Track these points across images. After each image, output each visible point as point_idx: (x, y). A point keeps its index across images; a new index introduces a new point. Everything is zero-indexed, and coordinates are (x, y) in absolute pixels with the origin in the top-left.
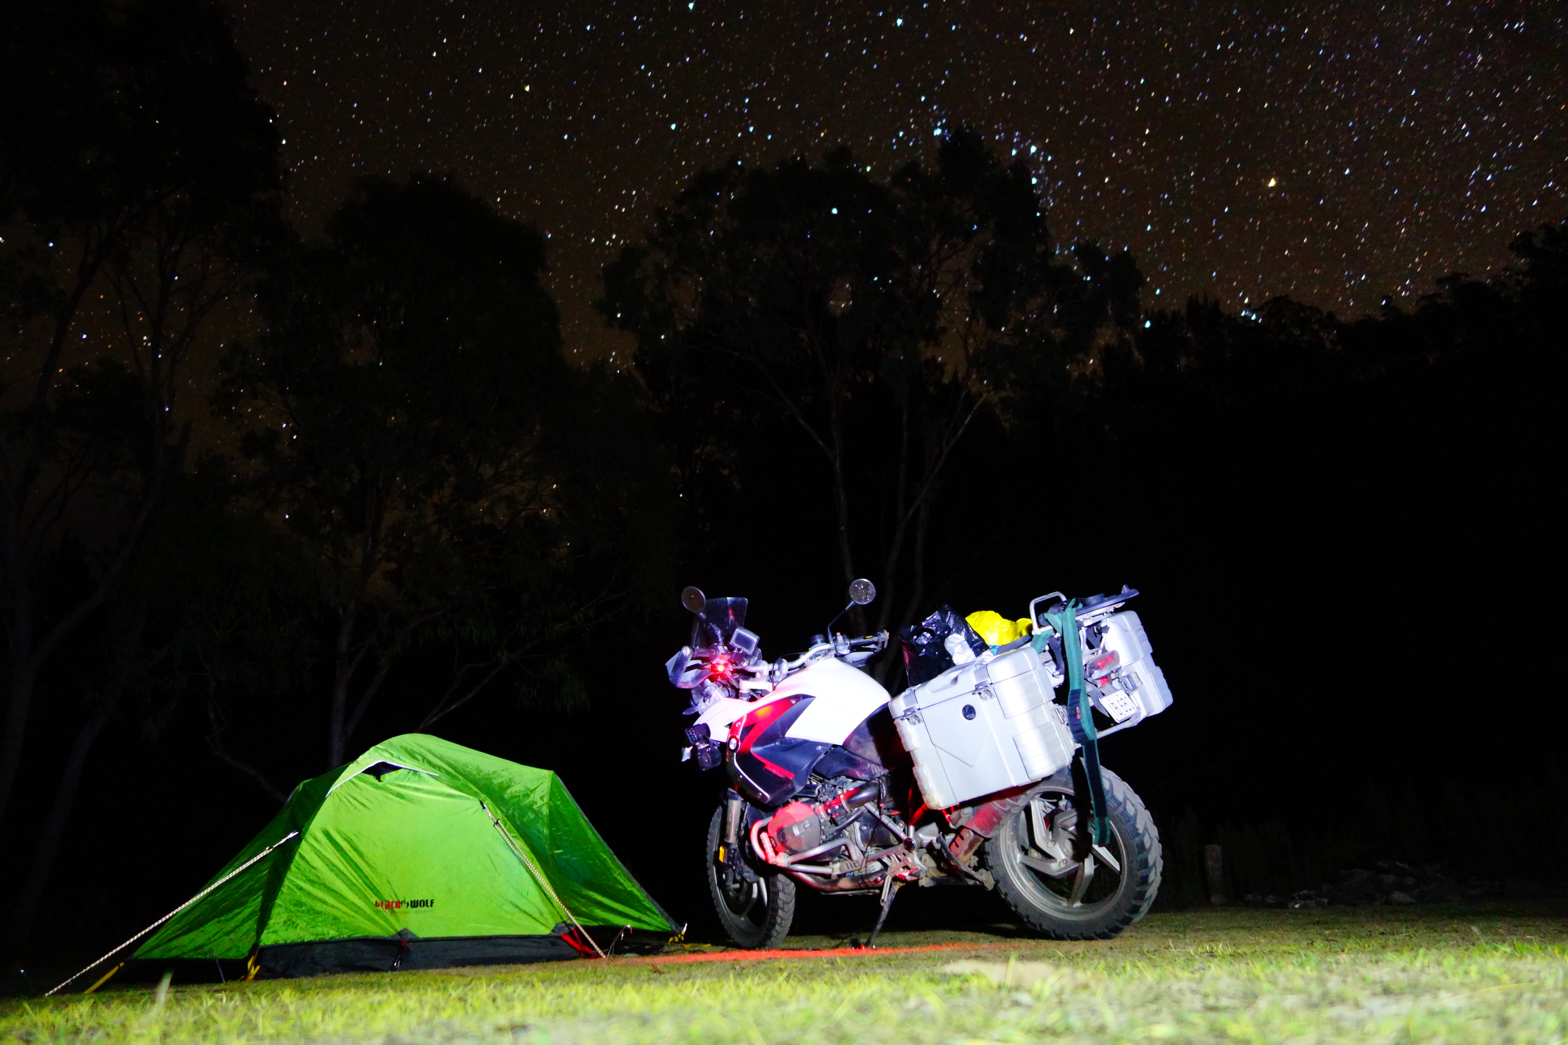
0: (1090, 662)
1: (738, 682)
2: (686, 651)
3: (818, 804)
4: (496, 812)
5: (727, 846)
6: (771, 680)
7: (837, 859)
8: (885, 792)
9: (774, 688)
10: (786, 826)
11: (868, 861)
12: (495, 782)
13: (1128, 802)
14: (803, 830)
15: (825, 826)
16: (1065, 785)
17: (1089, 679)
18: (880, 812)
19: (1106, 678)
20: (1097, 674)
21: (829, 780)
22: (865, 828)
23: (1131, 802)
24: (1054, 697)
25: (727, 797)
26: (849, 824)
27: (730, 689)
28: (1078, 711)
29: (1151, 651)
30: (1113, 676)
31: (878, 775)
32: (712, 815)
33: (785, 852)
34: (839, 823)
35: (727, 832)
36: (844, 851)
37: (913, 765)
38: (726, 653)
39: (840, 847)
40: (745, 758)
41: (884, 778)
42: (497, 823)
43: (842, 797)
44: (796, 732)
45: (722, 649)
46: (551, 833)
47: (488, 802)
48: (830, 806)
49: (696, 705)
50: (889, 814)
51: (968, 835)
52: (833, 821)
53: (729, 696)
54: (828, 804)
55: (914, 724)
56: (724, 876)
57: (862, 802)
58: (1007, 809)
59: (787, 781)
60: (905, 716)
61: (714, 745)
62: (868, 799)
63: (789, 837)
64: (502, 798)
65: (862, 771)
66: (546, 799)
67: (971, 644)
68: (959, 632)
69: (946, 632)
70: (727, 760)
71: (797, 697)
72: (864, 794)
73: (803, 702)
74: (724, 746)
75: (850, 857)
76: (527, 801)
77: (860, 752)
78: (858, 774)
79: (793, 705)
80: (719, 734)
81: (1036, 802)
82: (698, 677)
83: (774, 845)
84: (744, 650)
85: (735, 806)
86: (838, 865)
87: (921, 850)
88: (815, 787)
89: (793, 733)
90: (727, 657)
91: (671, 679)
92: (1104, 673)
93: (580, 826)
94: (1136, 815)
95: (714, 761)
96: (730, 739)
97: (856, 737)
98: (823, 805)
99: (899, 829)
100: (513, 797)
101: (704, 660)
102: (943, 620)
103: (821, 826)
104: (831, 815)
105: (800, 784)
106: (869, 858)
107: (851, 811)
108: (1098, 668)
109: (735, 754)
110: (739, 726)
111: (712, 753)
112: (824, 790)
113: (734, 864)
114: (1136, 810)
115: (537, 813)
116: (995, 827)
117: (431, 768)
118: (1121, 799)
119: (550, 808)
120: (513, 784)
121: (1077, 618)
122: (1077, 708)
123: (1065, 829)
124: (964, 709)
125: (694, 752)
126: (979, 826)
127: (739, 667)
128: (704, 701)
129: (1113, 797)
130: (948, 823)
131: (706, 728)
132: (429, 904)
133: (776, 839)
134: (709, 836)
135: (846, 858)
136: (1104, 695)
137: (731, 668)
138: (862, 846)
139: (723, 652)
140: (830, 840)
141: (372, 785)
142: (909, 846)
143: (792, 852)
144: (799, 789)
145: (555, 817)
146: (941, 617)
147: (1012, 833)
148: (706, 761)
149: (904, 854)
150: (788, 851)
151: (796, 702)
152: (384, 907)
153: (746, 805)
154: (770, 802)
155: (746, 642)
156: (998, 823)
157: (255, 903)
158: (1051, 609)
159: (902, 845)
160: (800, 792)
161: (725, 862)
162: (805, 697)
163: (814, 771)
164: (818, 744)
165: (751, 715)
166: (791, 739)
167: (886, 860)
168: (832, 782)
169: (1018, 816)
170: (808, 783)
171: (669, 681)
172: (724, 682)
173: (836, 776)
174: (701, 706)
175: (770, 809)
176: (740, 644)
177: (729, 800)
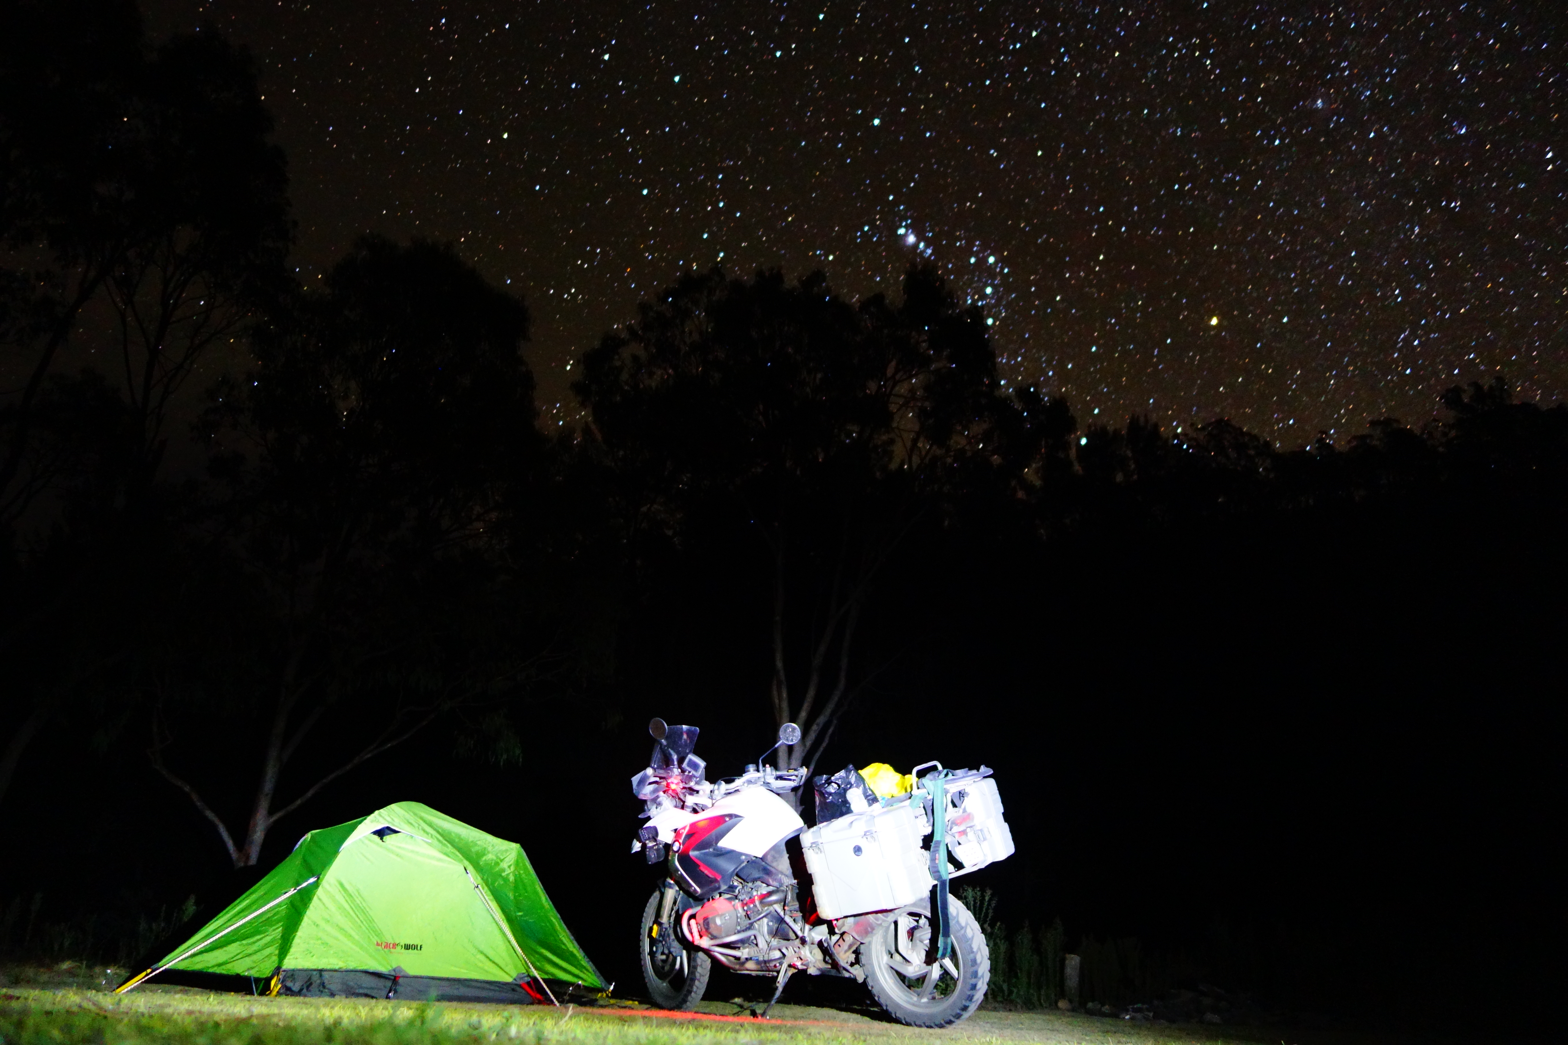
0: (952, 819)
1: (685, 796)
2: (649, 771)
3: (737, 901)
4: (477, 878)
5: (660, 924)
6: (711, 798)
7: (747, 945)
8: (790, 898)
9: (713, 805)
10: (710, 917)
11: (770, 949)
12: (473, 850)
13: (968, 927)
14: (724, 921)
15: (740, 919)
16: (925, 908)
17: (949, 832)
18: (784, 913)
19: (963, 833)
20: (956, 829)
21: (748, 883)
22: (771, 924)
23: (970, 927)
24: (922, 845)
25: (665, 885)
26: (759, 919)
27: (677, 800)
28: (937, 857)
29: (1003, 811)
30: (968, 830)
31: (787, 884)
32: (649, 897)
33: (708, 936)
34: (752, 918)
35: (662, 913)
36: (753, 940)
37: (813, 884)
38: (679, 775)
39: (750, 937)
40: (685, 859)
41: (790, 887)
42: (477, 887)
43: (756, 898)
44: (725, 843)
45: (676, 771)
46: (515, 896)
47: (470, 868)
48: (746, 904)
49: (649, 810)
50: (791, 915)
51: (848, 939)
52: (748, 917)
53: (676, 807)
54: (745, 902)
55: (817, 853)
56: (654, 949)
57: (771, 904)
58: (879, 922)
59: (716, 881)
60: (811, 847)
61: (660, 844)
62: (776, 902)
63: (712, 926)
64: (478, 864)
65: (775, 880)
66: (512, 868)
67: (866, 797)
68: (858, 787)
69: (849, 786)
70: (670, 858)
71: (731, 816)
72: (774, 898)
73: (734, 820)
74: (668, 847)
75: (757, 945)
76: (497, 869)
77: (774, 864)
78: (771, 882)
79: (726, 821)
80: (665, 836)
81: (903, 918)
82: (655, 791)
83: (700, 930)
84: (693, 772)
85: (671, 894)
86: (747, 950)
87: (812, 945)
88: (736, 887)
89: (724, 843)
90: (679, 778)
91: (634, 791)
92: (961, 828)
93: (536, 893)
94: (973, 937)
95: (659, 857)
96: (675, 841)
97: (773, 853)
98: (741, 902)
99: (797, 927)
100: (487, 864)
101: (661, 778)
102: (847, 777)
103: (737, 919)
104: (747, 911)
105: (725, 884)
106: (772, 948)
107: (762, 910)
108: (957, 824)
109: (677, 854)
110: (682, 833)
111: (657, 850)
112: (743, 891)
113: (664, 939)
114: (974, 934)
115: (506, 879)
116: (869, 935)
117: (425, 835)
118: (963, 924)
119: (515, 876)
120: (486, 852)
121: (945, 786)
122: (937, 855)
123: (922, 941)
124: (855, 848)
125: (644, 846)
126: (857, 933)
127: (687, 786)
128: (656, 808)
129: (958, 922)
130: (834, 929)
131: (655, 832)
132: (419, 948)
133: (702, 925)
134: (645, 914)
135: (755, 946)
136: (959, 844)
137: (682, 785)
138: (767, 937)
139: (677, 773)
140: (743, 931)
141: (378, 844)
142: (803, 941)
143: (713, 937)
144: (724, 887)
145: (518, 883)
146: (846, 774)
147: (882, 940)
148: (653, 857)
149: (799, 948)
150: (710, 936)
151: (730, 819)
152: (383, 947)
153: (679, 894)
154: (699, 895)
155: (695, 766)
156: (872, 932)
157: (276, 932)
158: (928, 776)
159: (798, 940)
160: (725, 890)
161: (657, 937)
162: (736, 816)
163: (737, 875)
164: (742, 854)
165: (693, 825)
166: (721, 848)
167: (784, 950)
168: (750, 885)
169: (888, 928)
170: (731, 883)
171: (633, 793)
172: (674, 795)
173: (754, 880)
174: (653, 811)
175: (699, 900)
176: (691, 768)
177: (666, 889)
